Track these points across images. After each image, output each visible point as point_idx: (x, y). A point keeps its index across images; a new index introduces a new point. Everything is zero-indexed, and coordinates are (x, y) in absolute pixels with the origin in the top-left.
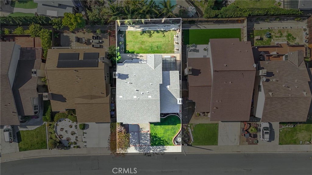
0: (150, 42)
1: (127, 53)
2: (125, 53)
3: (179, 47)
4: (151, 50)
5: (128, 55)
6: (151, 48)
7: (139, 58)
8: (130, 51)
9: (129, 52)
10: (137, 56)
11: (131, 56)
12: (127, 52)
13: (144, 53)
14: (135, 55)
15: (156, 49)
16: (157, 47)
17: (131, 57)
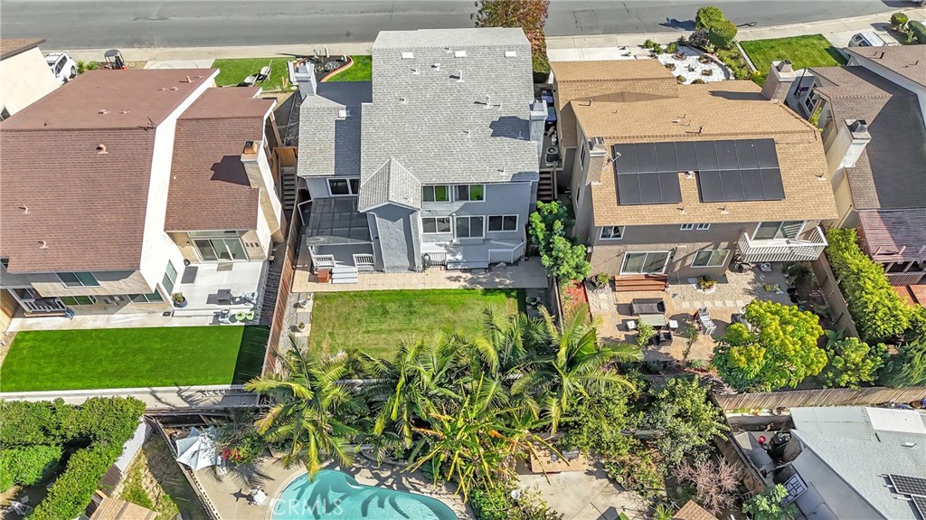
0: (416, 329)
1: (512, 290)
2: (524, 289)
3: (291, 314)
4: (414, 303)
5: (508, 282)
6: (412, 309)
7: (464, 275)
8: (503, 295)
9: (508, 292)
10: (472, 281)
11: (497, 280)
12: (514, 294)
13: (443, 292)
14: (480, 283)
15: (392, 307)
16: (385, 312)
17: (499, 278)
